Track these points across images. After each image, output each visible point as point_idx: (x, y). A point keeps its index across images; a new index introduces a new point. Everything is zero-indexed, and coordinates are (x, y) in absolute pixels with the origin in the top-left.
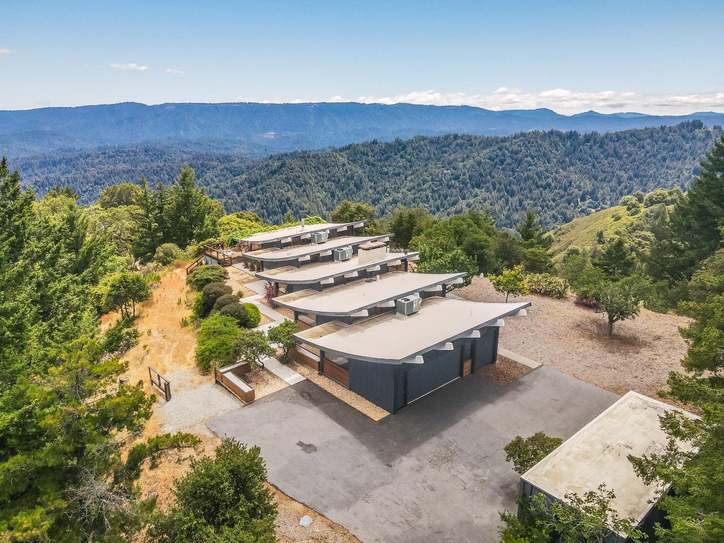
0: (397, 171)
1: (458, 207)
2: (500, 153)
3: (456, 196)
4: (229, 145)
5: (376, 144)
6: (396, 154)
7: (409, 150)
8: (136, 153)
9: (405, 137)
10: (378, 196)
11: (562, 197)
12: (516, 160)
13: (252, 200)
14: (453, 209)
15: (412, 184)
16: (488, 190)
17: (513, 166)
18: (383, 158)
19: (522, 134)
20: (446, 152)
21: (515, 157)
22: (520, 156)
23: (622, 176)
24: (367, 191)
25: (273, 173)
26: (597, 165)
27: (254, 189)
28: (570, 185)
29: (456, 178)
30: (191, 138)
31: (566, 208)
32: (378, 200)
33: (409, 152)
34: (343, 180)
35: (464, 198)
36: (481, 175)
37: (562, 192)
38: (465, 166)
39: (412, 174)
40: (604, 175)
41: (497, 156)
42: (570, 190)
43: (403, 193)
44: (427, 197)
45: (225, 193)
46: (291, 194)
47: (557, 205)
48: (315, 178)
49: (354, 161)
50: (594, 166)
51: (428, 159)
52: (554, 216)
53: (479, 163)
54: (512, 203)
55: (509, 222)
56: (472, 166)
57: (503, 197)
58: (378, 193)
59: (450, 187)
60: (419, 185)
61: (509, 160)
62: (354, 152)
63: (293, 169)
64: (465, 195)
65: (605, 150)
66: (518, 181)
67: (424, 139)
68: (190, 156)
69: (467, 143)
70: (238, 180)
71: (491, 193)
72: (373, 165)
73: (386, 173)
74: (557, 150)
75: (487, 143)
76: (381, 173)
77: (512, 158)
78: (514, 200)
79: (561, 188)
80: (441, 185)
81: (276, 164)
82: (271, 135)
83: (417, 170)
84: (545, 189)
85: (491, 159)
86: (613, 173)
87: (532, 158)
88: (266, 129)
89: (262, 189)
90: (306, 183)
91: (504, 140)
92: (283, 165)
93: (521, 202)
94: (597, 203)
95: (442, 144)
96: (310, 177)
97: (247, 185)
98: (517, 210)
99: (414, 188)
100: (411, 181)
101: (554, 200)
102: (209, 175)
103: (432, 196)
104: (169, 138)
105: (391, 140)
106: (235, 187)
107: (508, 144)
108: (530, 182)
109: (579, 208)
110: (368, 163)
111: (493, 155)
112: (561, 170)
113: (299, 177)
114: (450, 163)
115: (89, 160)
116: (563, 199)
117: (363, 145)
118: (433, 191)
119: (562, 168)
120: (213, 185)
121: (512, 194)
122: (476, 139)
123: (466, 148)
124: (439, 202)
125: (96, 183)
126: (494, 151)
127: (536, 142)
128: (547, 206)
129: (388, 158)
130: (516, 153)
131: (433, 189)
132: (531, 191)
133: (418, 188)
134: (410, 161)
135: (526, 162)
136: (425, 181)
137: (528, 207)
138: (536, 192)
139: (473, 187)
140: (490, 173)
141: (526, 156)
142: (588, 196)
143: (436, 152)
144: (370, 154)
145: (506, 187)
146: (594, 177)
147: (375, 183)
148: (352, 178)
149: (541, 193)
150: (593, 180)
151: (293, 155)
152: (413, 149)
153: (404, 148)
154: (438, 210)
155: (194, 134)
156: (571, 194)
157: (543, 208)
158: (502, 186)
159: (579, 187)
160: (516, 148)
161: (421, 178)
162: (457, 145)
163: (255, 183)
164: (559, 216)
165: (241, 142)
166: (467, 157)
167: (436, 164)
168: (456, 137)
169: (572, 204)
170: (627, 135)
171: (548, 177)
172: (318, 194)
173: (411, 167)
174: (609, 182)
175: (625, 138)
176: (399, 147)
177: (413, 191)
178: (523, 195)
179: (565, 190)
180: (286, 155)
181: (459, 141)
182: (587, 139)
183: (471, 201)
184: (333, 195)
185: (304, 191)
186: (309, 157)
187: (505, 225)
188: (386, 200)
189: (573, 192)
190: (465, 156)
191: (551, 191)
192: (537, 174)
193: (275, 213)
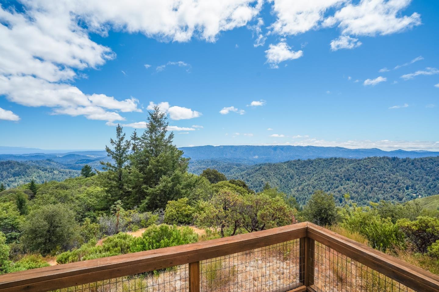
0: (309, 172)
1: (339, 189)
2: (358, 166)
3: (338, 184)
4: (241, 161)
5: (300, 161)
6: (308, 165)
7: (314, 163)
8: (208, 162)
9: (313, 159)
10: (301, 182)
11: (395, 187)
12: (367, 169)
13: (248, 181)
14: (337, 190)
15: (316, 178)
16: (353, 182)
17: (366, 171)
18: (303, 166)
19: (368, 158)
20: (331, 165)
21: (366, 168)
22: (369, 167)
23: (428, 179)
24: (296, 180)
25: (257, 171)
26: (412, 173)
27: (249, 176)
28: (398, 182)
29: (338, 176)
30: (227, 157)
31: (398, 193)
32: (301, 184)
33: (314, 164)
34: (285, 175)
35: (342, 185)
36: (350, 175)
37: (395, 185)
38: (341, 171)
39: (316, 174)
40: (417, 178)
41: (357, 167)
42: (399, 184)
43: (312, 181)
44: (324, 184)
45: (237, 178)
46: (263, 179)
47: (392, 191)
48: (274, 173)
49: (290, 167)
50: (410, 173)
51: (323, 168)
52: (391, 196)
53: (348, 170)
54: (367, 189)
55: (366, 197)
56: (345, 171)
57: (362, 185)
58: (301, 181)
59: (334, 180)
60: (319, 178)
61: (363, 169)
62: (290, 164)
63: (265, 169)
64: (342, 184)
65: (415, 166)
66: (369, 178)
67: (321, 159)
68: (226, 164)
69: (341, 161)
70: (243, 173)
71: (355, 183)
72: (299, 169)
73: (304, 173)
74: (388, 165)
75: (351, 161)
76: (302, 173)
77: (365, 168)
78: (369, 187)
79: (393, 183)
80: (330, 179)
81: (258, 168)
82: (256, 157)
83: (318, 172)
84: (384, 183)
85: (354, 168)
86: (423, 177)
87: (376, 168)
88: (255, 155)
89: (252, 177)
90: (270, 175)
91: (360, 160)
92: (261, 168)
93: (372, 188)
94: (416, 191)
95: (329, 162)
96: (272, 173)
97: (246, 175)
98: (370, 192)
99: (317, 179)
100: (316, 176)
101: (390, 189)
102: (232, 171)
103: (326, 184)
104: (220, 157)
105: (306, 159)
106: (242, 175)
107: (362, 162)
108: (375, 179)
109: (405, 193)
110: (296, 168)
111: (355, 166)
112: (392, 174)
113: (267, 173)
114: (334, 169)
115: (193, 164)
116: (395, 188)
117: (294, 161)
118: (326, 181)
119: (393, 174)
120: (233, 174)
121: (367, 185)
122: (345, 159)
123: (341, 163)
124: (329, 186)
125: (194, 172)
126: (355, 165)
127: (377, 161)
128: (387, 191)
129: (305, 167)
130: (367, 166)
131: (326, 180)
132: (377, 183)
133: (320, 179)
134: (315, 168)
135: (372, 170)
136: (322, 177)
137: (376, 191)
138: (380, 184)
139: (346, 180)
140: (354, 175)
141: (372, 167)
142: (410, 188)
143: (327, 165)
144: (297, 165)
145: (363, 181)
146: (411, 178)
147: (299, 177)
148: (289, 174)
149: (383, 185)
150: (411, 180)
151: (265, 164)
152: (316, 163)
153: (312, 162)
154: (329, 190)
155: (229, 156)
156: (400, 186)
157: (385, 192)
158: (361, 180)
159: (403, 183)
160: (366, 164)
161: (320, 175)
162: (337, 162)
163: (249, 175)
164: (395, 197)
165: (245, 159)
166: (342, 167)
167: (327, 170)
168: (336, 159)
169: (401, 191)
170: (427, 159)
171: (385, 177)
172: (275, 180)
173: (315, 171)
174: (421, 181)
175: (426, 160)
176: (310, 162)
177: (317, 181)
178: (372, 185)
179: (396, 184)
180: (262, 164)
181: (337, 160)
182: (404, 161)
183: (346, 186)
184: (281, 181)
185: (269, 178)
186: (271, 165)
187: (365, 199)
188: (304, 184)
189: (401, 185)
190: (341, 166)
191: (388, 184)
192: (379, 176)
193: (257, 187)
